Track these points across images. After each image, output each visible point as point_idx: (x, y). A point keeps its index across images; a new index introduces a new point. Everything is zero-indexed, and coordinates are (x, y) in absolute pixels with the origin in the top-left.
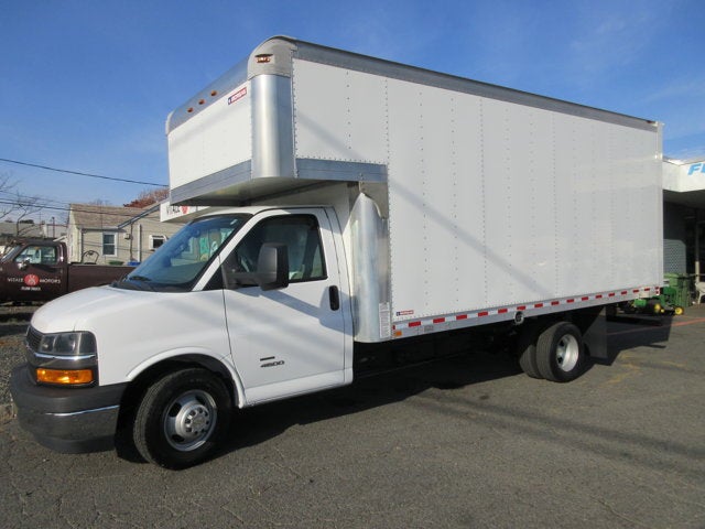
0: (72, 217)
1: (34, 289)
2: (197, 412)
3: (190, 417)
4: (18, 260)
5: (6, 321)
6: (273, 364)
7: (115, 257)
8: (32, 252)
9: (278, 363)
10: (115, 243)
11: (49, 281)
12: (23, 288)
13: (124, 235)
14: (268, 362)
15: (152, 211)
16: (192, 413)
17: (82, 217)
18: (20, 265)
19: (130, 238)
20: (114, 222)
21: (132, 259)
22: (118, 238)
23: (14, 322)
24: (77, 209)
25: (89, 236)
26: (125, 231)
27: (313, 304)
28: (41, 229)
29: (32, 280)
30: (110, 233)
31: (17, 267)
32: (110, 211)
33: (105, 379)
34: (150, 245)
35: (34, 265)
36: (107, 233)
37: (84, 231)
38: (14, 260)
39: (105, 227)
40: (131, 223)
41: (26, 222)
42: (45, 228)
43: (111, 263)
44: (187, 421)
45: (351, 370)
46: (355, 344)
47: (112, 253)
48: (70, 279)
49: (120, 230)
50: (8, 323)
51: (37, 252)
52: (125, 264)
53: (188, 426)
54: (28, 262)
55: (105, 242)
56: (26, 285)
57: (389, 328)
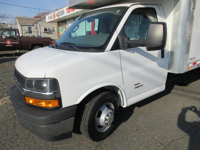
0: (17, 21)
1: (10, 46)
2: (110, 114)
3: (107, 118)
4: (3, 36)
5: (2, 57)
6: (139, 87)
7: (33, 34)
8: (7, 33)
9: (141, 86)
10: (32, 30)
11: (15, 43)
12: (6, 45)
13: (35, 27)
14: (138, 86)
15: (43, 19)
16: (108, 115)
17: (20, 21)
18: (4, 37)
19: (37, 28)
20: (31, 23)
21: (38, 35)
22: (33, 28)
23: (5, 57)
24: (19, 18)
25: (23, 27)
26: (34, 26)
27: (155, 56)
28: (8, 26)
29: (9, 42)
30: (30, 27)
31: (3, 38)
32: (29, 19)
33: (66, 104)
34: (43, 31)
35: (8, 37)
36: (29, 27)
37: (22, 26)
38: (1, 36)
39: (28, 24)
40: (36, 23)
41: (3, 24)
42: (9, 26)
43: (32, 36)
44: (106, 120)
45: (165, 85)
46: (169, 73)
47: (32, 33)
48: (22, 42)
49: (33, 26)
50: (3, 58)
51: (8, 33)
52: (36, 37)
53: (107, 122)
54: (6, 36)
55: (29, 29)
56: (7, 44)
57: (187, 66)
